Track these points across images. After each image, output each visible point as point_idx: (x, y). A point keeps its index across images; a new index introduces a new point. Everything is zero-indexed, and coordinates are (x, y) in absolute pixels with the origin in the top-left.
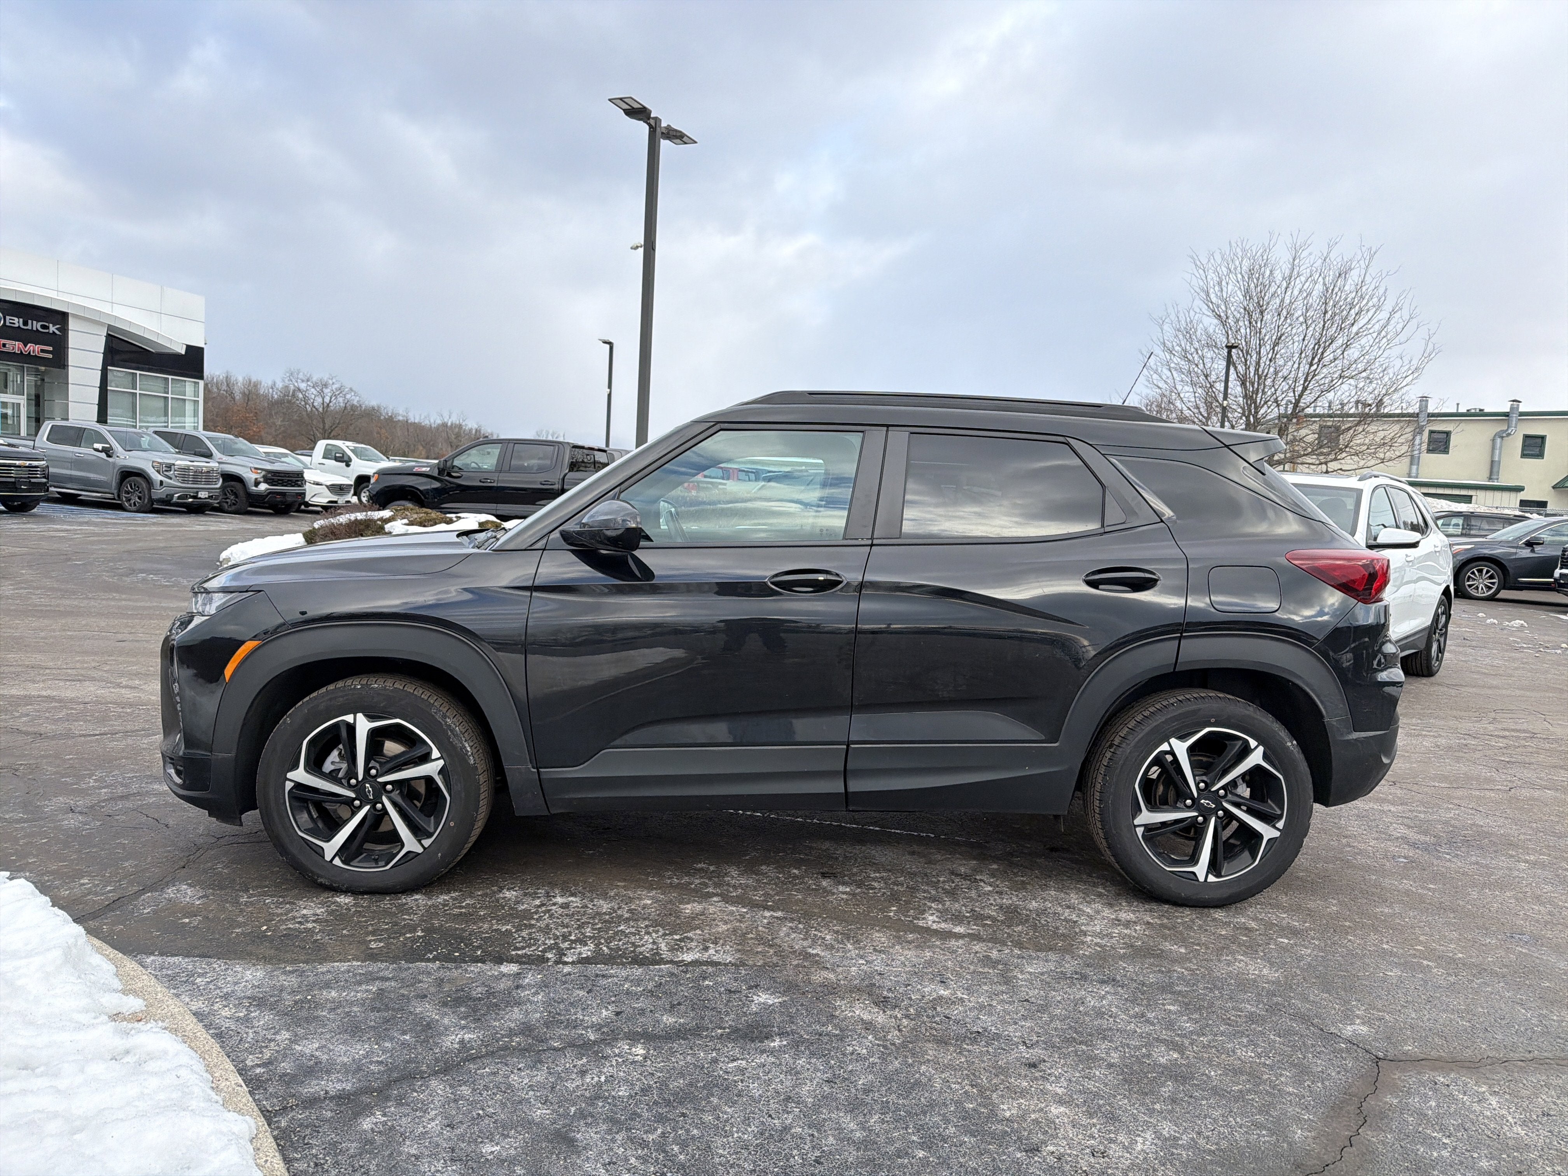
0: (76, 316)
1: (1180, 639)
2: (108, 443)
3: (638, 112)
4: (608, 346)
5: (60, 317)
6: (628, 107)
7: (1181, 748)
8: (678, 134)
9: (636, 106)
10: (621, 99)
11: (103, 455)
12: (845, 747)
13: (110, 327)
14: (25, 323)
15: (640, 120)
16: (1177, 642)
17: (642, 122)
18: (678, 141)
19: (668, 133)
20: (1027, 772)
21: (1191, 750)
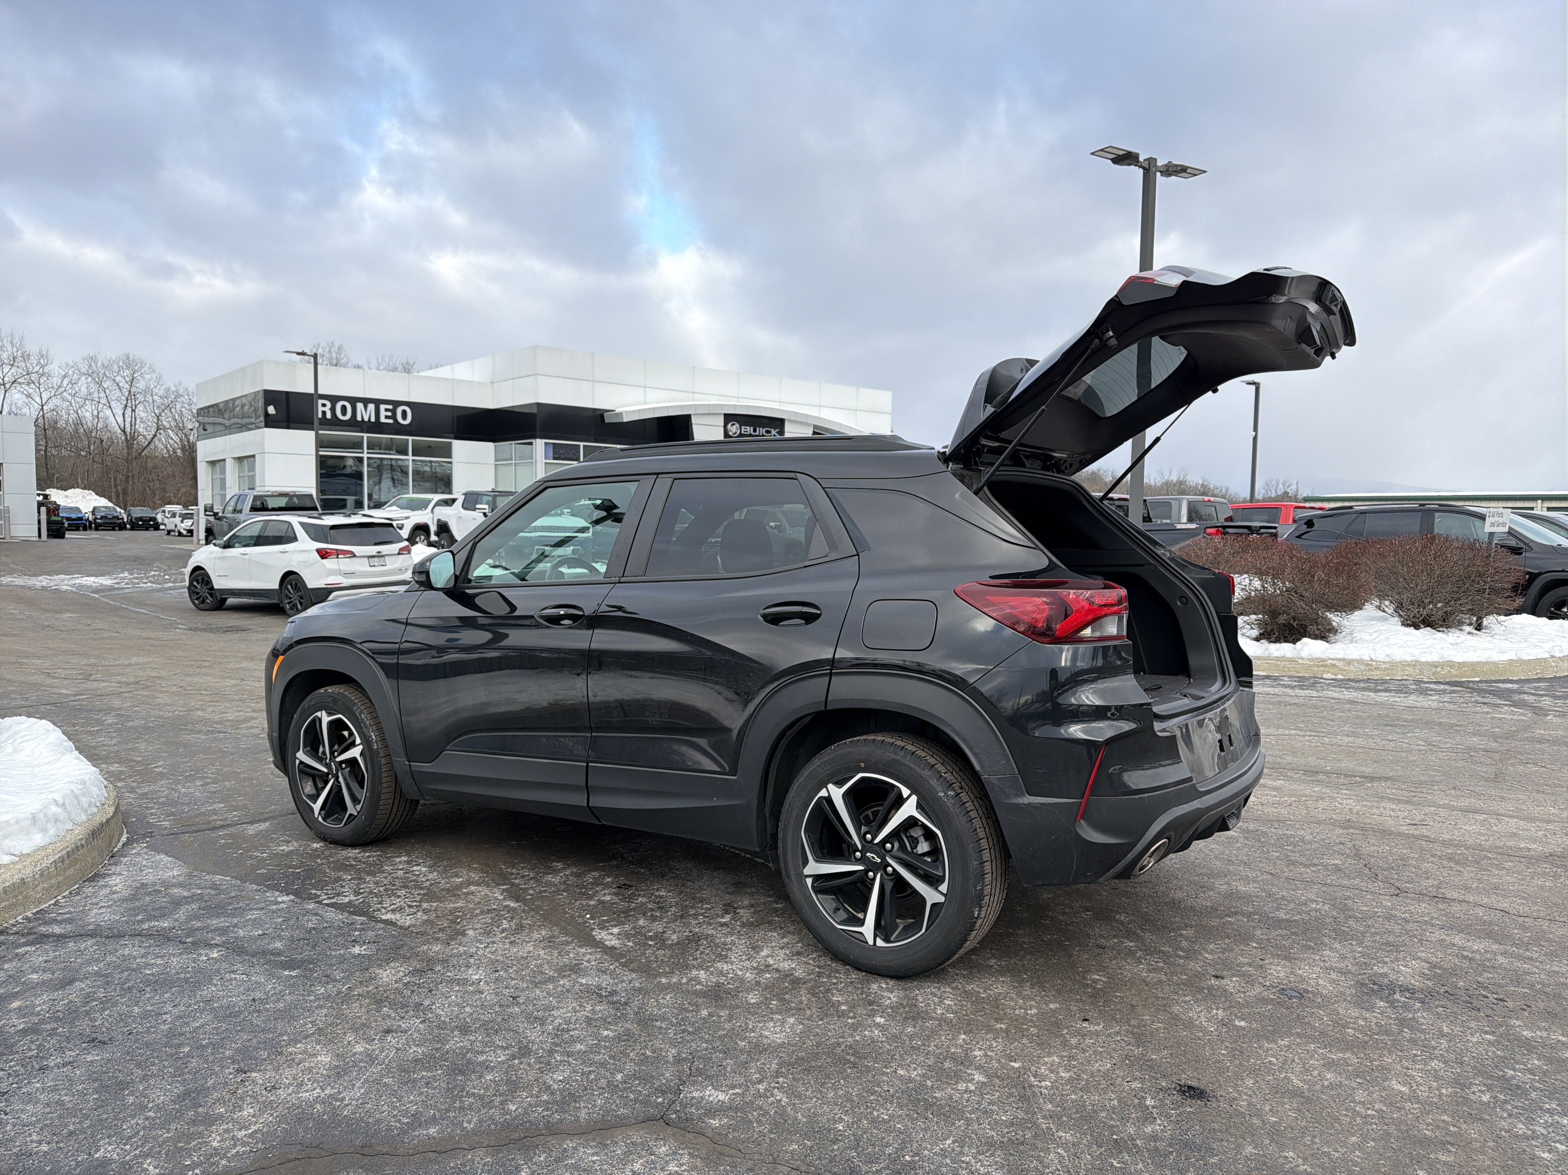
0: (791, 421)
1: (831, 675)
2: (779, 521)
3: (1126, 158)
4: (1253, 387)
5: (779, 423)
6: (1114, 156)
7: (837, 793)
8: (1179, 169)
9: (1121, 153)
10: (1102, 150)
11: (776, 531)
12: (585, 764)
13: (815, 427)
14: (755, 430)
15: (1129, 165)
16: (828, 678)
17: (1133, 167)
18: (1183, 174)
19: (1167, 170)
20: (715, 802)
21: (845, 795)
